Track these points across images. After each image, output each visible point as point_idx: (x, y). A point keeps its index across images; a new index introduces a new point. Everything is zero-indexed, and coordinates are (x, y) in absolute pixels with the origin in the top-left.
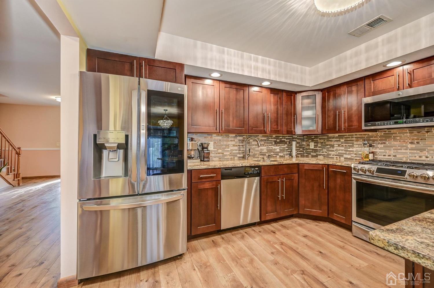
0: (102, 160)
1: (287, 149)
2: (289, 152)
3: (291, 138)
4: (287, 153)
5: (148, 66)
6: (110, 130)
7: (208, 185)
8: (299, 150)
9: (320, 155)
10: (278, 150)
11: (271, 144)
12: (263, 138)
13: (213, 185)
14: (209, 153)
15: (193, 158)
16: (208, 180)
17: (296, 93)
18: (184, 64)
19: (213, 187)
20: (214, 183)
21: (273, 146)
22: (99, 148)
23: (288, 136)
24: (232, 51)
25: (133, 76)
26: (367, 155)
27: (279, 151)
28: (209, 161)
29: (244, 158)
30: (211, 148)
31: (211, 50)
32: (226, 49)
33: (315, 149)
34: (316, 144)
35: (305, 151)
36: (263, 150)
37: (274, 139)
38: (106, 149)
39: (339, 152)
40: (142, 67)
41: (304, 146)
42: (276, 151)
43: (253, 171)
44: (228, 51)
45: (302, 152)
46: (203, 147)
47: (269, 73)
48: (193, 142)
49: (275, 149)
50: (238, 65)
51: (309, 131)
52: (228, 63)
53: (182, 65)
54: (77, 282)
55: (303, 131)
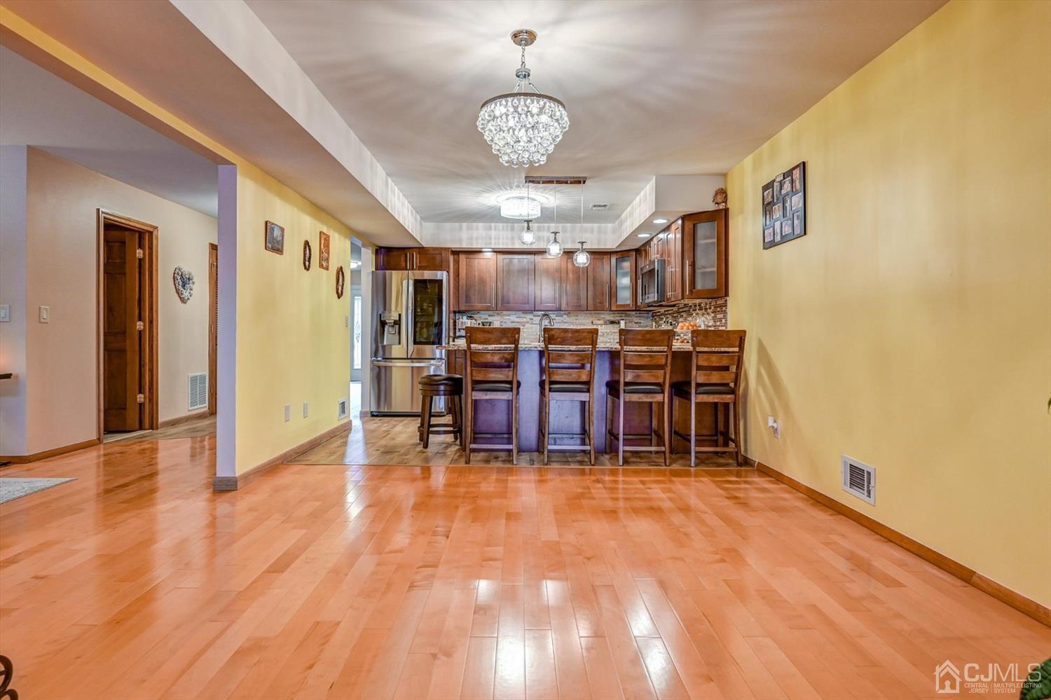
5: (418, 255)
17: (610, 254)
18: (450, 248)
22: (383, 324)
31: (477, 229)
32: (493, 224)
38: (387, 324)
40: (413, 257)
44: (495, 226)
50: (507, 238)
51: (624, 306)
52: (495, 238)
53: (447, 249)
54: (369, 415)
55: (618, 306)
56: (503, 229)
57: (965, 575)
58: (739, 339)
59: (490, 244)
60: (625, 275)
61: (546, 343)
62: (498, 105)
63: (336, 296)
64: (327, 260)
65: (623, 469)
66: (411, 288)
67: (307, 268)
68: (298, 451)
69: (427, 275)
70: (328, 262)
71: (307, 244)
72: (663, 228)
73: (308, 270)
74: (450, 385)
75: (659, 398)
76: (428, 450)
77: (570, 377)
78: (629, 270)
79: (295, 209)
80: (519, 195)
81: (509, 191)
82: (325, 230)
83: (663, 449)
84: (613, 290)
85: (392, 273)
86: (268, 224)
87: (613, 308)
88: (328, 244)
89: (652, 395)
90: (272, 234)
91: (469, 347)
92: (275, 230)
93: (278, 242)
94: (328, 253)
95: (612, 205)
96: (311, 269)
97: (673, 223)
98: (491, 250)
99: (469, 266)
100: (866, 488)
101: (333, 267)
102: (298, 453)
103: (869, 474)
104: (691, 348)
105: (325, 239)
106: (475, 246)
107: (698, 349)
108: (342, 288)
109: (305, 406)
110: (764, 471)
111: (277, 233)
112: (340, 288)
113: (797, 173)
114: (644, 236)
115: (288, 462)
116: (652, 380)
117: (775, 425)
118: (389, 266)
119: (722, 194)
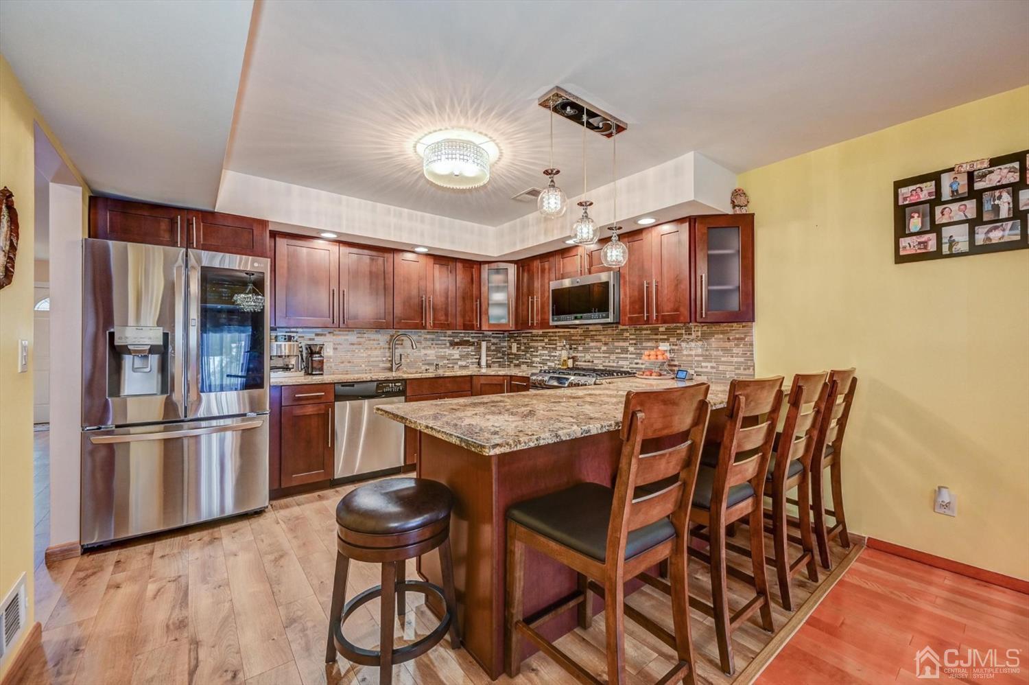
0: (123, 372)
1: (473, 353)
2: (476, 359)
3: (481, 335)
4: (474, 360)
5: (202, 224)
6: (129, 325)
7: (311, 410)
8: (496, 356)
9: (523, 363)
10: (457, 356)
11: (443, 346)
12: (428, 336)
13: (320, 410)
14: (321, 362)
15: (290, 369)
16: (311, 402)
17: (480, 263)
18: (268, 221)
19: (320, 412)
20: (323, 406)
21: (447, 350)
22: (118, 353)
23: (476, 333)
24: (356, 200)
25: (174, 244)
26: (565, 361)
27: (459, 357)
28: (322, 374)
29: (391, 369)
30: (328, 352)
31: (317, 201)
33: (518, 353)
34: (518, 346)
35: (506, 358)
36: (429, 356)
37: (449, 337)
38: (130, 354)
39: (543, 358)
40: (191, 226)
41: (505, 349)
42: (453, 358)
43: (392, 387)
45: (501, 360)
46: (313, 350)
47: (422, 235)
48: (292, 343)
49: (451, 355)
51: (498, 325)
52: (344, 219)
53: (263, 223)
54: (79, 551)
55: (490, 325)
59: (336, 226)
66: (194, 286)
84: (474, 306)
87: (484, 328)
97: (653, 227)
98: (333, 237)
99: (292, 258)
118: (125, 234)
119: (738, 195)
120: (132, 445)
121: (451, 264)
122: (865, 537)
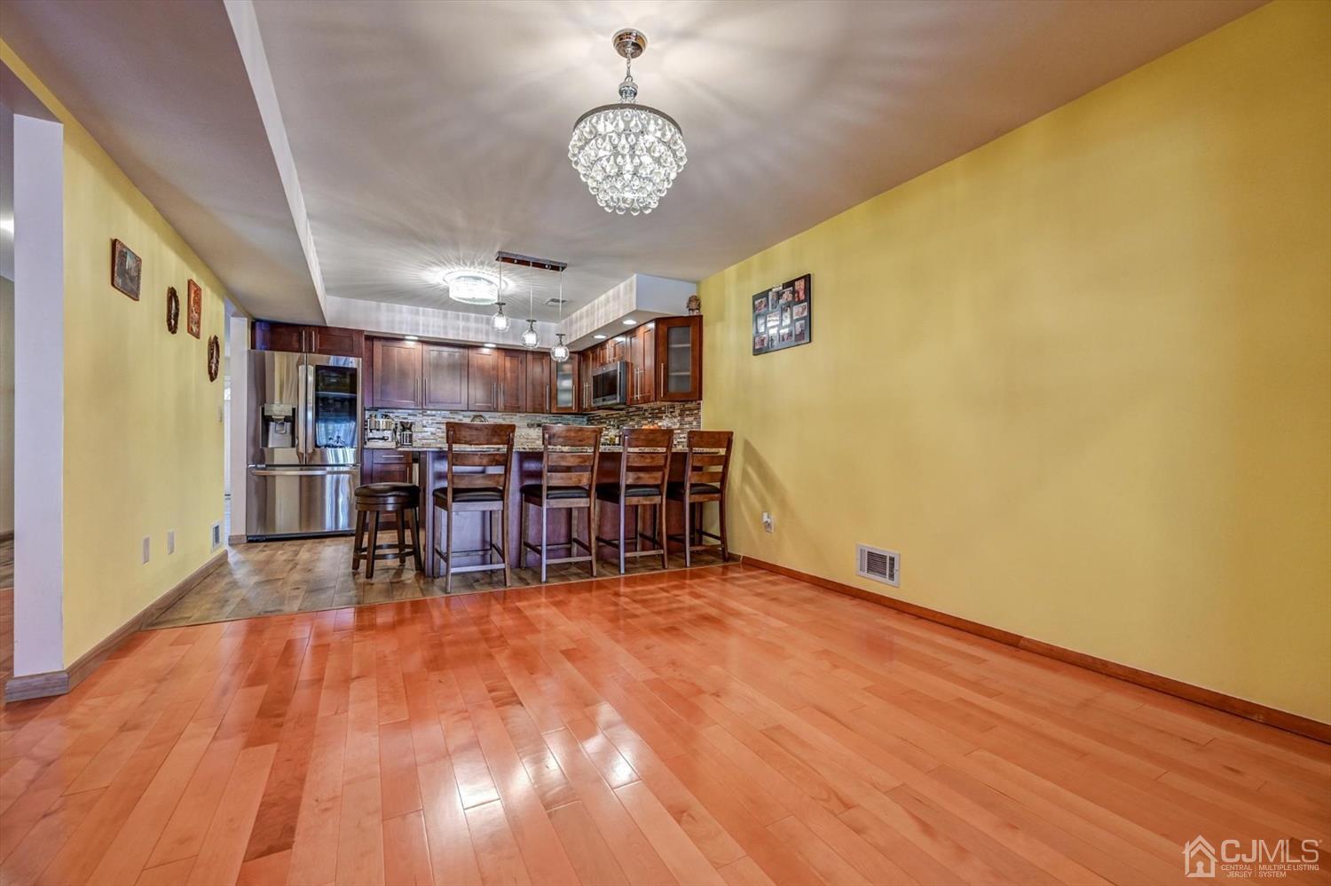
0: (269, 432)
5: (318, 335)
6: (274, 403)
14: (413, 436)
15: (386, 440)
18: (363, 330)
22: (267, 420)
25: (301, 350)
28: (413, 445)
30: (417, 428)
31: (401, 311)
38: (273, 421)
40: (312, 337)
44: (424, 311)
46: (405, 426)
50: (439, 326)
51: (565, 408)
52: (423, 325)
53: (361, 332)
54: (245, 541)
55: (558, 409)
56: (434, 316)
57: (1011, 643)
58: (727, 440)
59: (417, 330)
60: (565, 377)
61: (546, 442)
62: (602, 118)
63: (208, 377)
64: (198, 323)
65: (625, 578)
66: (311, 379)
67: (173, 329)
68: (162, 606)
69: (332, 361)
70: (199, 327)
71: (172, 294)
72: (626, 330)
73: (174, 332)
74: (404, 496)
75: (657, 500)
76: (374, 580)
77: (570, 481)
78: (571, 372)
79: (156, 235)
80: (476, 275)
81: (467, 268)
82: (195, 278)
83: (662, 552)
84: (553, 392)
85: (273, 355)
86: (118, 246)
87: (554, 411)
88: (200, 299)
89: (651, 497)
90: (123, 263)
91: (450, 448)
92: (128, 258)
93: (132, 279)
94: (199, 314)
95: (571, 301)
96: (178, 331)
97: (641, 325)
98: (416, 338)
99: (386, 357)
100: (888, 573)
101: (206, 335)
102: (161, 609)
103: (892, 559)
104: (686, 449)
105: (195, 292)
106: (397, 331)
107: (696, 449)
108: (217, 367)
109: (171, 537)
110: (752, 564)
111: (129, 262)
112: (214, 367)
113: (800, 285)
114: (600, 337)
115: (148, 625)
116: (652, 482)
117: (769, 521)
118: (274, 346)
119: (695, 301)
120: (277, 478)
121: (522, 356)
122: (740, 556)
